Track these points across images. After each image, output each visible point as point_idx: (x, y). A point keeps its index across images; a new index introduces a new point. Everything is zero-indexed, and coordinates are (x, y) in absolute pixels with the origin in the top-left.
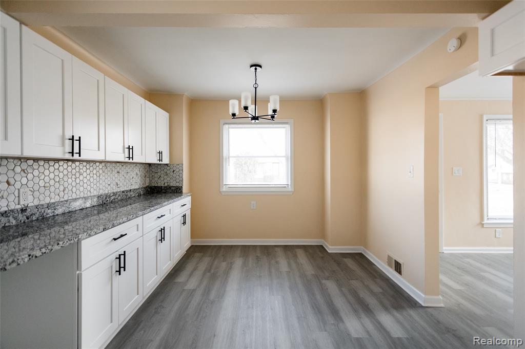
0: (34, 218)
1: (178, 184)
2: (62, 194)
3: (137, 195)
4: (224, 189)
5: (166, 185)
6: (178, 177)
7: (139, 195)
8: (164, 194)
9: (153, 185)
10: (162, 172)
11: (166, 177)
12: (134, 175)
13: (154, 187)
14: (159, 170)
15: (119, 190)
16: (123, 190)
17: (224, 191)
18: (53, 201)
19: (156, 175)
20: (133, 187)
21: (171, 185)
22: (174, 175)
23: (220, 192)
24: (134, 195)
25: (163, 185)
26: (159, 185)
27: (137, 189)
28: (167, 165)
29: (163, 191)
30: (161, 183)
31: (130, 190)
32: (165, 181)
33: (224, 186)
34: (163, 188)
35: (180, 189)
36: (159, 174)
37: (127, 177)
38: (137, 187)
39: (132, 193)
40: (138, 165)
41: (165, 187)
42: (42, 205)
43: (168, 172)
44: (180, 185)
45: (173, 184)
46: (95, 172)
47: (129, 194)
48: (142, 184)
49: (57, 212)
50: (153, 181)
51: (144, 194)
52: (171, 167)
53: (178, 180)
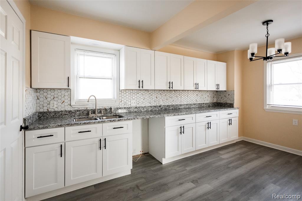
0: (163, 109)
1: (231, 102)
2: (172, 102)
3: (208, 106)
4: (267, 107)
5: (225, 102)
6: (231, 98)
7: (209, 106)
8: (223, 107)
9: (219, 102)
10: (223, 95)
11: (225, 98)
12: (206, 96)
13: (219, 103)
14: (221, 94)
15: (197, 103)
16: (200, 103)
17: (267, 109)
18: (169, 104)
19: (220, 97)
20: (206, 102)
21: (228, 102)
22: (229, 97)
23: (264, 109)
24: (205, 106)
25: (223, 102)
26: (221, 102)
27: (207, 103)
28: (225, 91)
29: (223, 105)
30: (222, 101)
31: (203, 103)
32: (225, 100)
33: (268, 105)
34: (223, 104)
35: (232, 105)
36: (221, 96)
37: (202, 97)
38: (208, 102)
39: (204, 105)
40: (209, 91)
41: (224, 103)
42: (165, 105)
43: (226, 95)
44: (233, 103)
45: (229, 102)
46: (185, 94)
47: (203, 105)
48: (211, 101)
49: (170, 108)
50: (219, 100)
51: (212, 106)
52: (228, 92)
53: (231, 100)
